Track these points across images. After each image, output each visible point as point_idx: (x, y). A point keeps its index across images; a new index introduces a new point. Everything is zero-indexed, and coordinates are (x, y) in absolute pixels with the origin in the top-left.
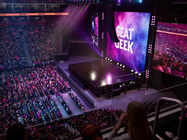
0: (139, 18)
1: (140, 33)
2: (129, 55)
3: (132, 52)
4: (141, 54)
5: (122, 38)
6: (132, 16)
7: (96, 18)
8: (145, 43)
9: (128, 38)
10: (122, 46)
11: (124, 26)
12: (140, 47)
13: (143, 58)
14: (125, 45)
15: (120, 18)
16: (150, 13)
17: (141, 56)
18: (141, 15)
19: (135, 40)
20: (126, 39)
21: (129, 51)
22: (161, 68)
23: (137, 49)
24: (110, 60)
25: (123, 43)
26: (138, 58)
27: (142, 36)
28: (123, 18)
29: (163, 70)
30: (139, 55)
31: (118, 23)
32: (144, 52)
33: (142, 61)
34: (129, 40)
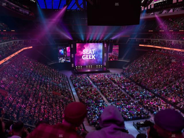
0: (97, 45)
1: (99, 50)
2: (93, 60)
3: (95, 58)
4: (100, 58)
5: (87, 54)
6: (93, 44)
7: (67, 48)
8: (101, 54)
9: (92, 53)
10: (88, 57)
11: (88, 49)
12: (99, 56)
13: (101, 59)
14: (90, 57)
15: (85, 46)
16: (102, 43)
17: (100, 59)
18: (99, 44)
19: (96, 53)
20: (90, 54)
21: (93, 59)
22: (111, 60)
23: (97, 57)
24: (80, 66)
25: (89, 56)
26: (98, 60)
27: (100, 51)
28: (87, 46)
29: (112, 60)
30: (99, 59)
31: (84, 48)
32: (101, 57)
33: (100, 61)
34: (93, 54)
